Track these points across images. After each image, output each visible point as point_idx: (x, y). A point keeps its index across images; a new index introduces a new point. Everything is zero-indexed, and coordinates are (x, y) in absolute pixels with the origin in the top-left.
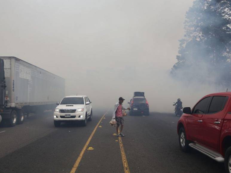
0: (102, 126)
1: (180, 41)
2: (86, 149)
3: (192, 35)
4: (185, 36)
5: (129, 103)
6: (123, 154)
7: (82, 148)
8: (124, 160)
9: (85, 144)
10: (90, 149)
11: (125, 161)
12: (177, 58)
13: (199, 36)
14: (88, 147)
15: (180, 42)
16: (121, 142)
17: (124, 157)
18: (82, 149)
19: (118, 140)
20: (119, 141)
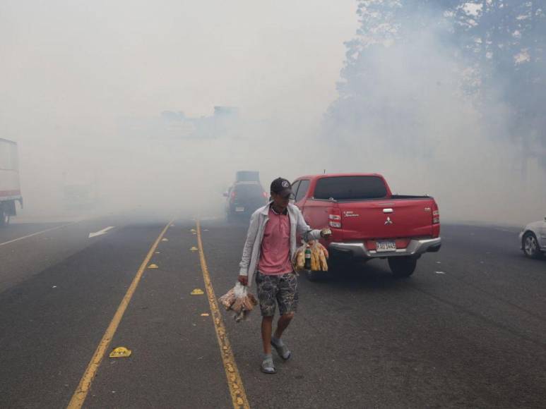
0: (157, 264)
1: (347, 44)
2: (106, 356)
3: (376, 29)
4: (358, 32)
5: (225, 195)
6: (231, 369)
7: (92, 352)
8: (238, 395)
9: (103, 333)
10: (117, 355)
11: (240, 400)
12: (337, 89)
13: (392, 34)
14: (111, 347)
15: (348, 47)
16: (218, 320)
17: (236, 383)
18: (92, 355)
19: (209, 312)
20: (211, 315)
